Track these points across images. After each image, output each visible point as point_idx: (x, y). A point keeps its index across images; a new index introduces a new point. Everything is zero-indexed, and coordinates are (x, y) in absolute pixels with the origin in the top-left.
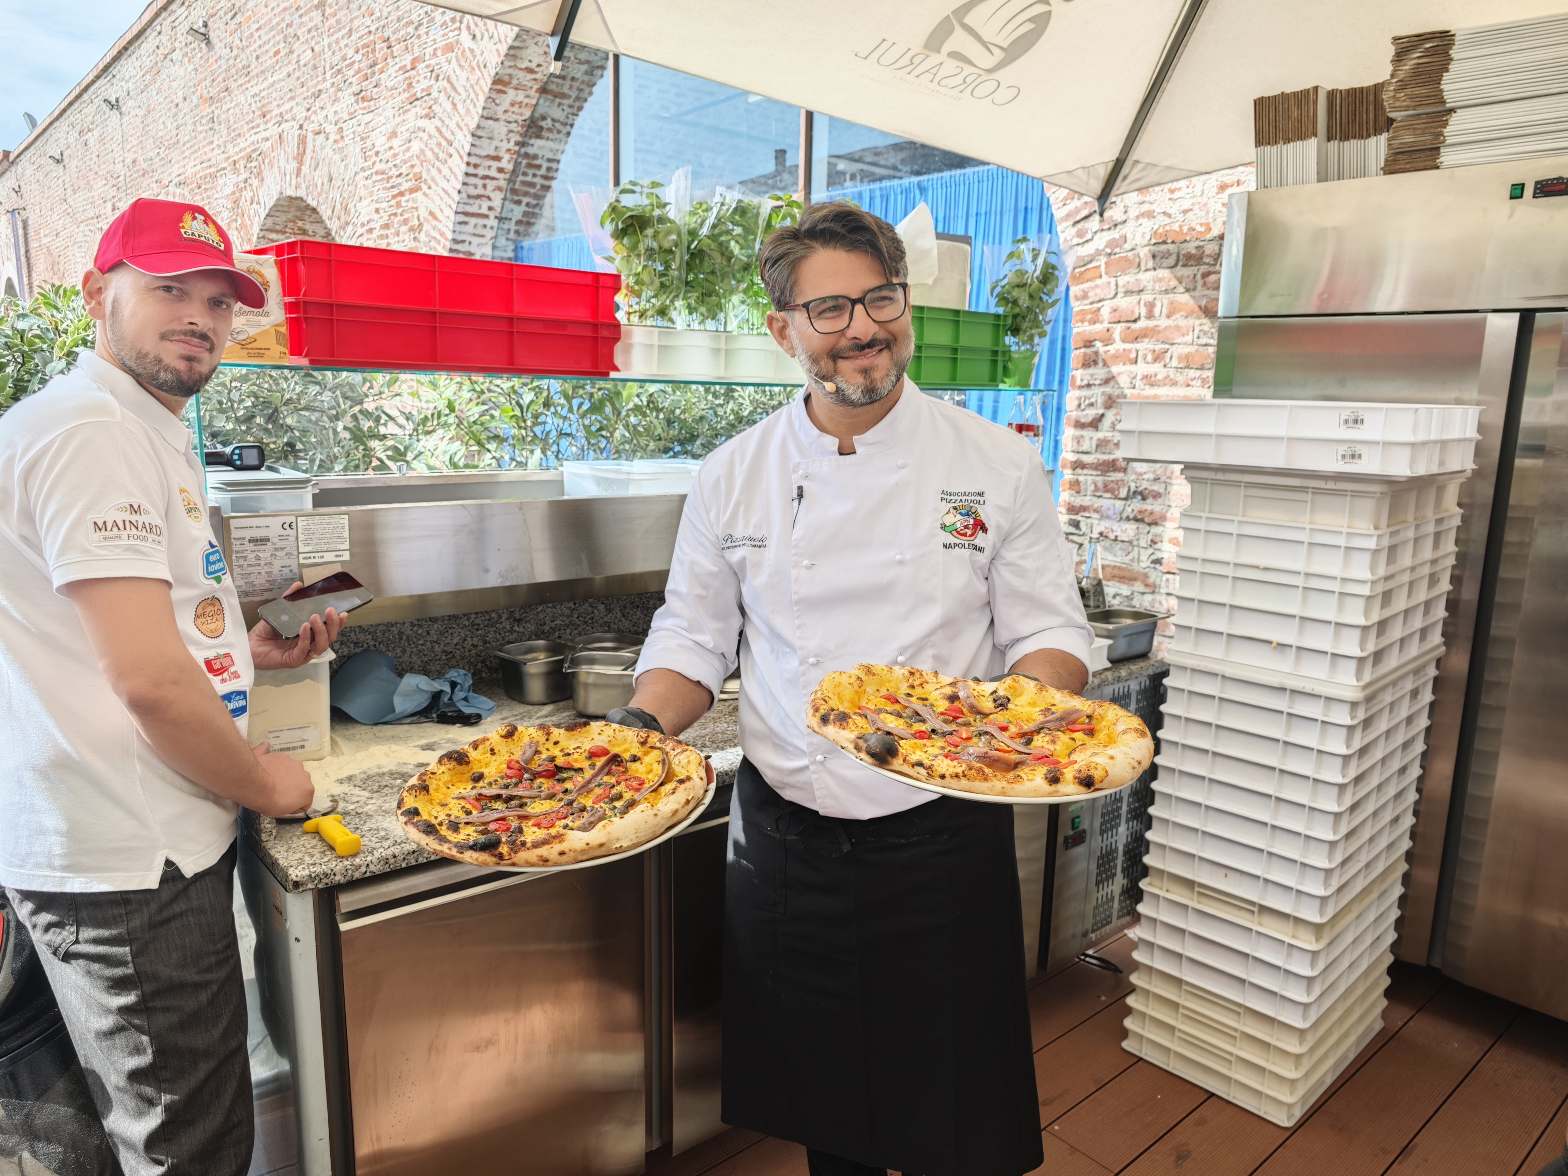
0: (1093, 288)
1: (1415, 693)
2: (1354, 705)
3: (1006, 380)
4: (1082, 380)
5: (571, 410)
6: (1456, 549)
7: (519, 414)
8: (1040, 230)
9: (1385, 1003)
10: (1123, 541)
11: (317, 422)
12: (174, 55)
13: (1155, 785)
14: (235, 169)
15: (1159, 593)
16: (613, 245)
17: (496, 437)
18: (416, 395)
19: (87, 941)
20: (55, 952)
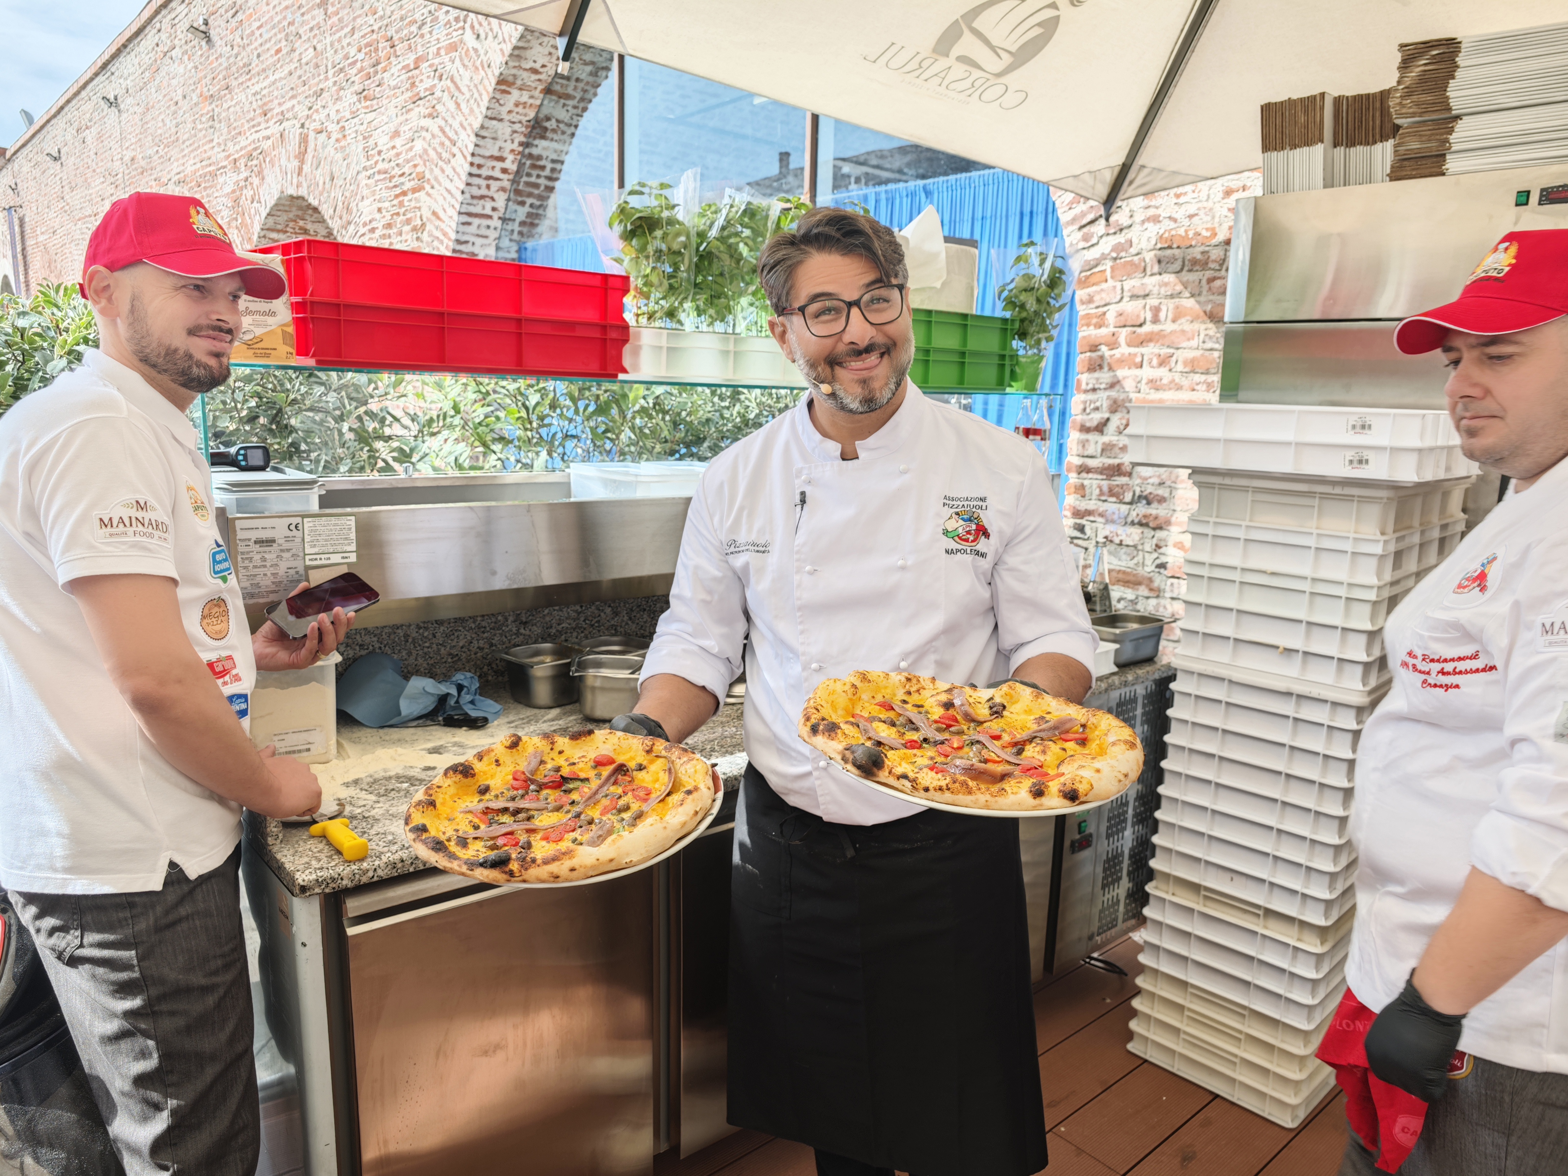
0: (1099, 292)
2: (1360, 710)
3: (1013, 384)
4: (1087, 384)
5: (576, 412)
7: (525, 416)
8: (1046, 233)
10: (1127, 546)
11: (322, 422)
12: (173, 53)
13: (1161, 790)
14: (236, 167)
15: (1164, 597)
16: (621, 247)
17: (502, 439)
18: (421, 396)
19: (92, 945)
20: (60, 957)
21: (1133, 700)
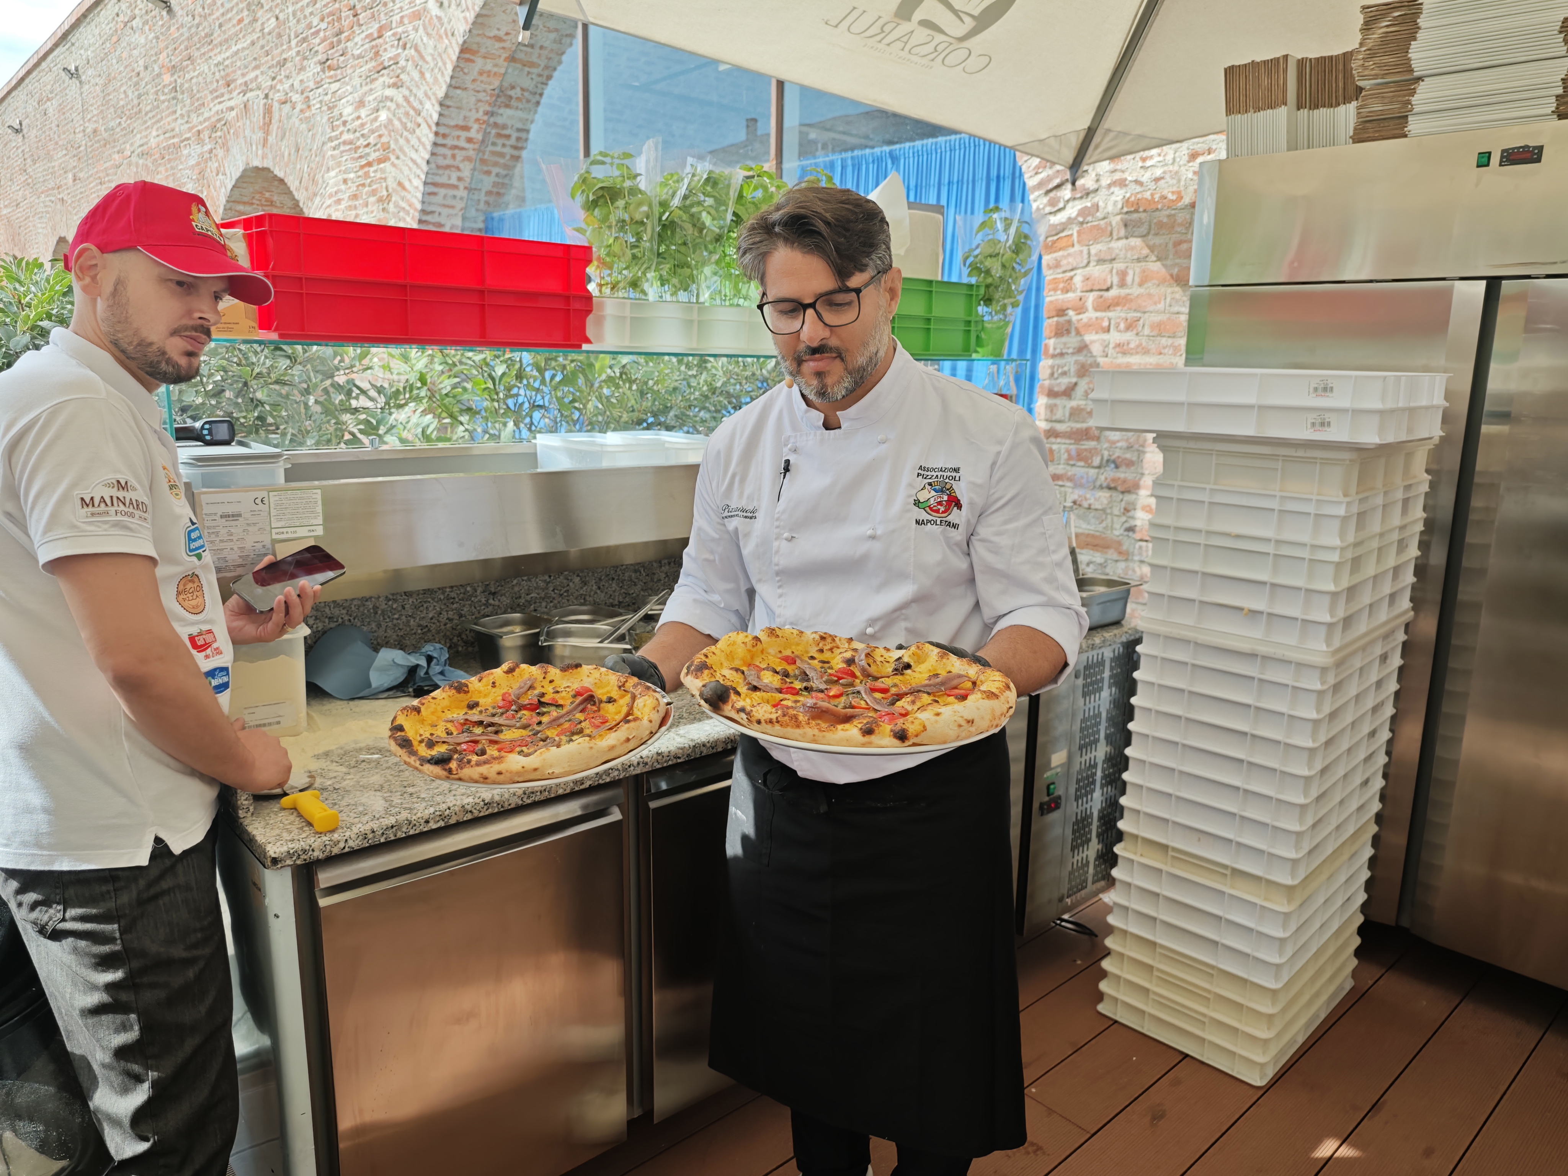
0: (1065, 257)
1: (1384, 658)
2: (1324, 670)
3: (979, 349)
4: (1055, 349)
5: (543, 382)
6: (1425, 515)
7: (492, 387)
8: (1012, 199)
9: (1355, 962)
10: (1096, 510)
11: (287, 397)
12: (134, 23)
13: (1128, 751)
14: (200, 139)
15: (1133, 561)
16: (583, 217)
17: (469, 410)
18: (387, 368)
19: (74, 919)
20: (42, 931)
21: (1101, 663)
